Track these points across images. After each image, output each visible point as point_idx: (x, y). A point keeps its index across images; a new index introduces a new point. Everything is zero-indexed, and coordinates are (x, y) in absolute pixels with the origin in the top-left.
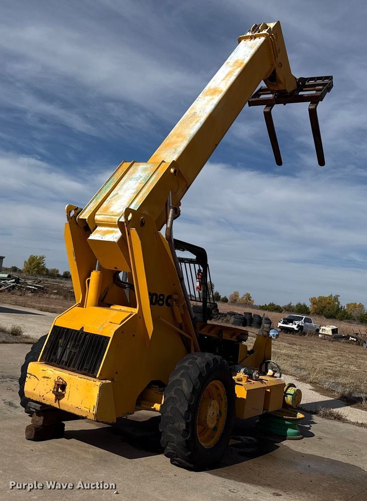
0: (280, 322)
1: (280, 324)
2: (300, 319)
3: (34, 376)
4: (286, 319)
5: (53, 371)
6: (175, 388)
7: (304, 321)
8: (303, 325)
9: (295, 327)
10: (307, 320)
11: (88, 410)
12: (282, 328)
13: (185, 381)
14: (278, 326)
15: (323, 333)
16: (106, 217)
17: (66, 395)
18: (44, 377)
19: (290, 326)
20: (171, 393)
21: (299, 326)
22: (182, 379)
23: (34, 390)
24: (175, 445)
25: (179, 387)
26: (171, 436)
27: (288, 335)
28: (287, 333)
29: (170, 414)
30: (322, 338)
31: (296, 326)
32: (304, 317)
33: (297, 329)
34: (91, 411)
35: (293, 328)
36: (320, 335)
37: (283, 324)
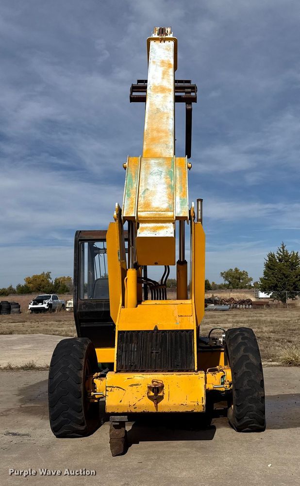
0: (30, 304)
1: (31, 306)
2: (48, 298)
3: (117, 387)
4: (36, 300)
5: (142, 376)
6: (245, 363)
7: (52, 299)
8: (52, 303)
9: (45, 306)
10: (55, 298)
11: (196, 404)
12: (33, 310)
13: (251, 355)
14: (29, 308)
15: (70, 306)
16: (152, 214)
17: (166, 397)
18: (132, 386)
19: (40, 306)
20: (242, 368)
21: (48, 304)
22: (247, 354)
23: (121, 401)
24: (255, 413)
25: (248, 362)
26: (251, 406)
27: (39, 314)
28: (38, 313)
29: (248, 387)
30: (69, 312)
31: (46, 304)
32: (52, 295)
33: (47, 307)
34: (200, 404)
35: (44, 308)
36: (67, 309)
37: (33, 305)
